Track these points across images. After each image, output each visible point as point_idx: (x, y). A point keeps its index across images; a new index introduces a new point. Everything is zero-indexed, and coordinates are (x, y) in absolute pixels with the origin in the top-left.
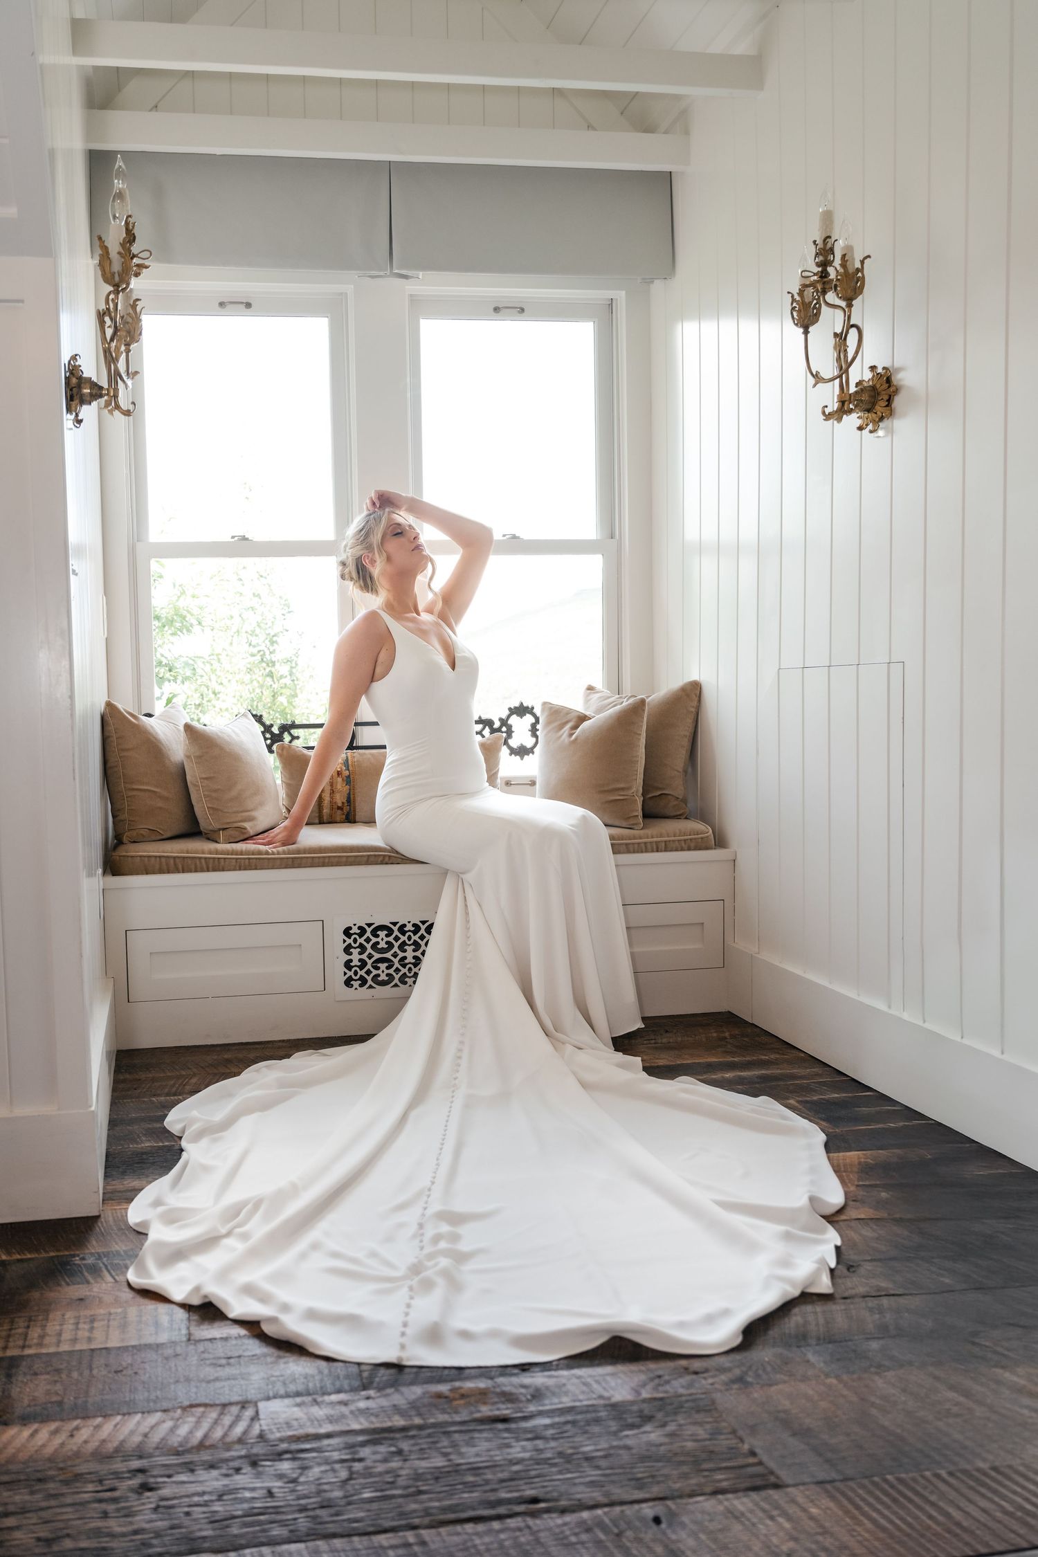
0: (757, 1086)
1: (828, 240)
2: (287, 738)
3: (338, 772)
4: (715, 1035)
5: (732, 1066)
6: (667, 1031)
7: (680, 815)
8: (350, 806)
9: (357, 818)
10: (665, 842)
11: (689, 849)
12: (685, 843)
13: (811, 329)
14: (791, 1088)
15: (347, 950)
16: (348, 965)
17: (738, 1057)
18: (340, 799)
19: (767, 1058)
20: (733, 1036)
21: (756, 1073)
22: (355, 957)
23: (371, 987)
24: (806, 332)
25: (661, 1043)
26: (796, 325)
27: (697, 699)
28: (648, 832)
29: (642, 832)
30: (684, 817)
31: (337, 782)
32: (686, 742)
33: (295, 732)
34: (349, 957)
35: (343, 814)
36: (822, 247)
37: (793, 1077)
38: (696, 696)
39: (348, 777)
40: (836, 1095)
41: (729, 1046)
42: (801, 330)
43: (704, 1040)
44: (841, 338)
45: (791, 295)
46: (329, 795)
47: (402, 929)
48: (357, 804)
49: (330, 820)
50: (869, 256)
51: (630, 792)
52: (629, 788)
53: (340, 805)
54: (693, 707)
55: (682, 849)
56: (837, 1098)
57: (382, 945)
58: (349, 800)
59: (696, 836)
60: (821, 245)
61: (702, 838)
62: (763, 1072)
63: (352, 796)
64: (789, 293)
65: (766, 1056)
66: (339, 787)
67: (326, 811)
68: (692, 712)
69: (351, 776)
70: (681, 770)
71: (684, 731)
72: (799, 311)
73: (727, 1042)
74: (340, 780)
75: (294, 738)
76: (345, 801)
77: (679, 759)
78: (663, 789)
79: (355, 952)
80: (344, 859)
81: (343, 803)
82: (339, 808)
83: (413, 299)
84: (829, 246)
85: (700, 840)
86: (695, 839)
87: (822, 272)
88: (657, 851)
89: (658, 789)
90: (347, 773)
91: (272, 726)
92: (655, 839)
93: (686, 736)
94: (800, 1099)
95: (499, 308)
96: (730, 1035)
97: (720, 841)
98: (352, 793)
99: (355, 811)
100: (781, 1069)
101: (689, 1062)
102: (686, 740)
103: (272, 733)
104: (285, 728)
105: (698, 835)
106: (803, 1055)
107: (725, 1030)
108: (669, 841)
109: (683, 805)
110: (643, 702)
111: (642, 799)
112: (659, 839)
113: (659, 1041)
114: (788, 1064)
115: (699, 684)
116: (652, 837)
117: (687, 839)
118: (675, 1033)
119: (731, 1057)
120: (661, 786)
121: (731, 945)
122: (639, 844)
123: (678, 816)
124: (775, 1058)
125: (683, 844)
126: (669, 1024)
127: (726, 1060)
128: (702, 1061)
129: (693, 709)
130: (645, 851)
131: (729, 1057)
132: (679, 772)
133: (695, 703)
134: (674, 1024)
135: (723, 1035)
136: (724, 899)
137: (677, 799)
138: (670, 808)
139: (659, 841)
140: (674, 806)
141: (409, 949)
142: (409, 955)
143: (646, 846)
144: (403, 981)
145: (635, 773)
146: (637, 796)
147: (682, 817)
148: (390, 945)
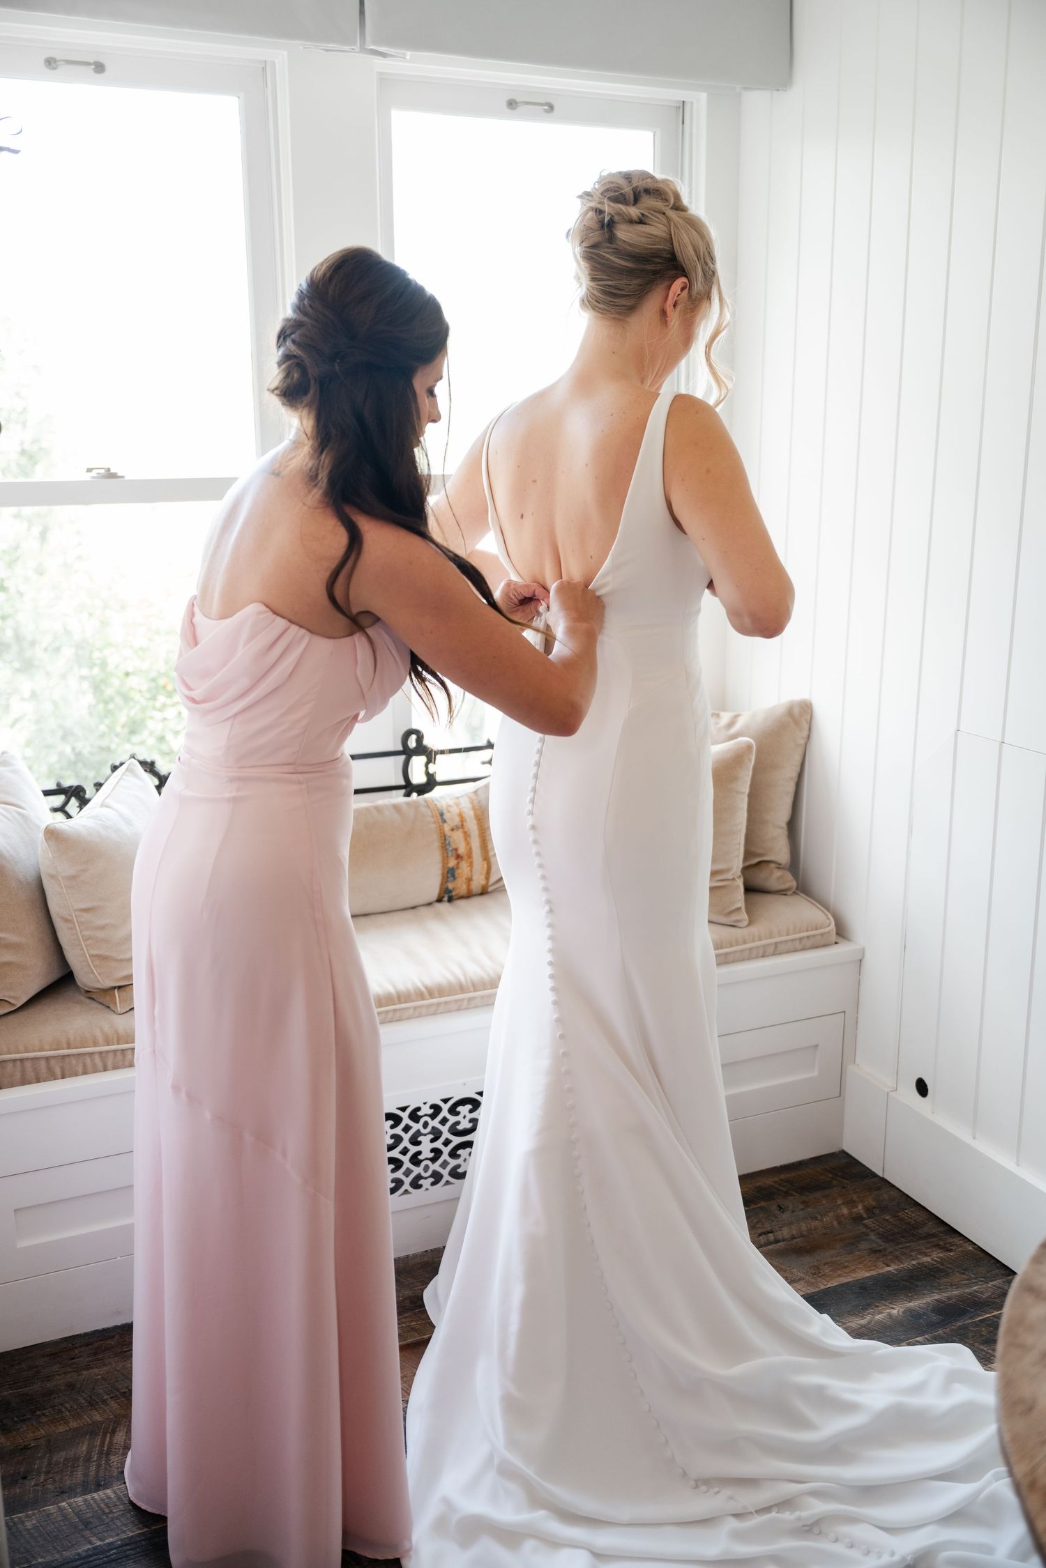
4: (845, 1211)
5: (892, 1288)
6: (781, 1210)
7: (786, 890)
11: (804, 949)
12: (800, 943)
17: (892, 1261)
20: (869, 1210)
25: (783, 1241)
27: (807, 726)
29: (746, 931)
30: (791, 892)
32: (790, 785)
38: (807, 723)
41: (872, 1236)
43: (835, 1223)
51: (729, 876)
52: (728, 870)
54: (803, 736)
55: (795, 951)
59: (814, 932)
61: (822, 935)
68: (800, 743)
70: (783, 824)
71: (790, 770)
73: (866, 1226)
77: (781, 814)
78: (764, 854)
83: (385, 82)
85: (819, 937)
86: (814, 936)
88: (763, 956)
89: (758, 855)
92: (764, 942)
95: (516, 103)
96: (865, 1210)
97: (841, 932)
101: (834, 1283)
102: (791, 780)
105: (816, 929)
106: (971, 1248)
107: (855, 1197)
108: (781, 942)
109: (789, 876)
110: (749, 747)
111: (742, 879)
112: (769, 941)
113: (779, 1235)
114: (963, 1274)
115: (811, 704)
116: (760, 939)
117: (804, 938)
118: (793, 1211)
119: (884, 1263)
120: (759, 851)
121: (850, 1068)
122: (742, 951)
123: (782, 892)
124: (942, 1261)
125: (797, 945)
126: (778, 1190)
127: (880, 1271)
128: (850, 1280)
129: (802, 742)
130: (749, 959)
131: (880, 1264)
132: (782, 828)
133: (805, 733)
134: (784, 1189)
135: (856, 1210)
136: (844, 1012)
137: (779, 866)
138: (773, 880)
139: (768, 944)
140: (778, 878)
141: (425, 1140)
142: (426, 1148)
143: (750, 953)
144: (416, 1184)
145: (738, 846)
146: (739, 877)
147: (788, 893)
148: (398, 1139)
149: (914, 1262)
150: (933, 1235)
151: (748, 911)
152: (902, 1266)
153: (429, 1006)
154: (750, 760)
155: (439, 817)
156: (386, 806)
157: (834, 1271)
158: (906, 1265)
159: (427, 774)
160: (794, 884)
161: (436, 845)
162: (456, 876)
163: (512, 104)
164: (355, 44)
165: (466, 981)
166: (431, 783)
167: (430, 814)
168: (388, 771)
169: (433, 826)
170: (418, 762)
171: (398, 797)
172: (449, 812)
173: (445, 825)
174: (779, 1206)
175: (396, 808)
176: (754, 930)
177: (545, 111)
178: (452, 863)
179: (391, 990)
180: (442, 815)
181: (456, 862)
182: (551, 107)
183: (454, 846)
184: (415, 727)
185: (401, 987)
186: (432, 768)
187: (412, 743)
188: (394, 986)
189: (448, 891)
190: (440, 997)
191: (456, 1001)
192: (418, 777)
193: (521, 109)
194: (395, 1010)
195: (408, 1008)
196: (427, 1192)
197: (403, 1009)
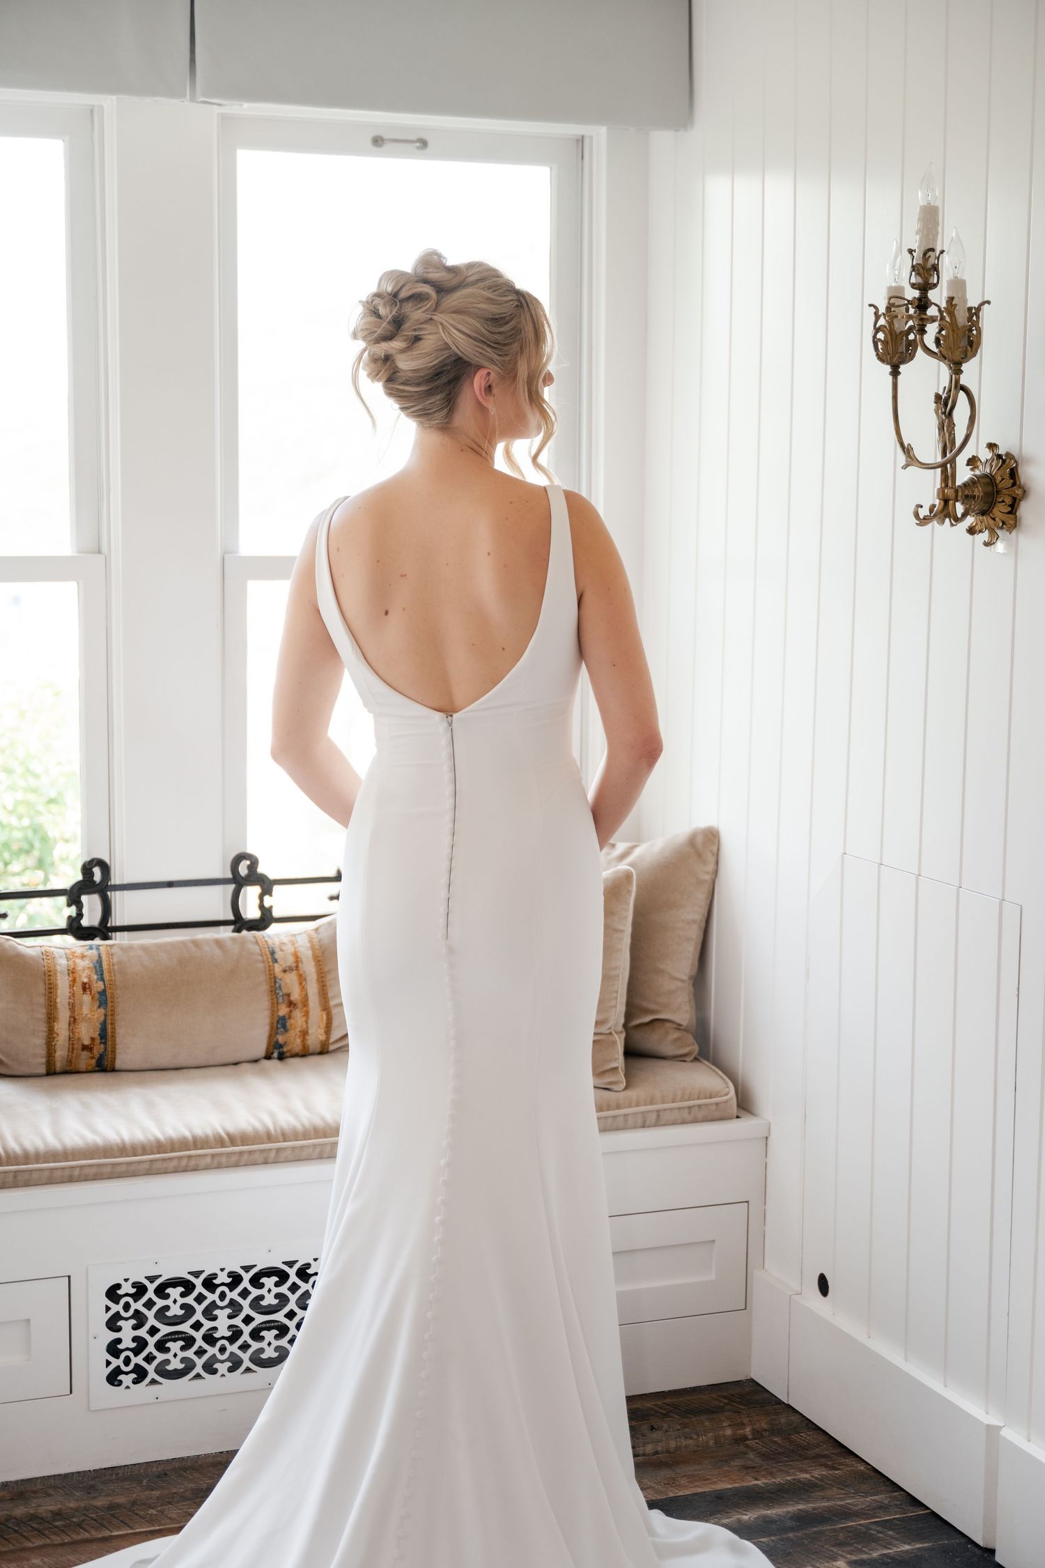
0: (791, 1535)
1: (930, 253)
3: (84, 985)
4: (729, 1432)
5: (752, 1497)
6: (652, 1428)
7: (685, 1055)
8: (105, 1043)
9: (118, 1065)
10: (658, 1111)
11: (695, 1121)
12: (690, 1113)
13: (902, 368)
14: (841, 1536)
15: (114, 1323)
16: (113, 1348)
17: (763, 1476)
18: (86, 1032)
19: (808, 1476)
20: (757, 1434)
21: (790, 1509)
22: (127, 1334)
23: (155, 1382)
24: (895, 373)
25: (643, 1455)
26: (881, 358)
27: (712, 857)
29: (621, 1095)
30: (692, 1057)
31: (81, 1005)
32: (694, 933)
34: (116, 1335)
35: (93, 1060)
36: (921, 261)
37: (846, 1514)
38: (711, 852)
39: (103, 993)
40: (907, 1547)
41: (751, 1455)
42: (888, 368)
43: (711, 1442)
44: (945, 405)
45: (873, 310)
46: (67, 1026)
47: (209, 1284)
48: (118, 1040)
49: (69, 1068)
50: (988, 302)
51: (604, 1028)
53: (87, 1042)
54: (709, 869)
55: (684, 1122)
56: (907, 1552)
57: (175, 1311)
58: (103, 1035)
59: (708, 1101)
60: (918, 260)
61: (717, 1104)
62: (801, 1507)
63: (109, 1027)
64: (870, 305)
65: (806, 1472)
66: (85, 1010)
67: (61, 1053)
68: (705, 881)
69: (108, 992)
70: (685, 978)
71: (692, 911)
72: (885, 343)
73: (747, 1446)
74: (87, 998)
76: (96, 1035)
77: (681, 965)
78: (657, 1012)
79: (127, 1325)
80: (108, 1169)
81: (93, 1039)
82: (85, 1048)
84: (932, 261)
85: (714, 1107)
86: (706, 1105)
87: (920, 299)
88: (643, 1126)
89: (648, 1011)
90: (100, 986)
92: (642, 1108)
94: (854, 1558)
95: (382, 141)
96: (754, 1431)
97: (745, 1107)
98: (109, 1021)
99: (114, 1051)
100: (829, 1499)
101: (687, 1492)
105: (711, 1098)
106: (862, 1468)
107: (746, 1421)
108: (665, 1110)
109: (690, 1038)
110: (628, 876)
111: (623, 1036)
112: (647, 1108)
114: (842, 1489)
115: (718, 833)
116: (638, 1105)
117: (694, 1106)
118: (667, 1431)
119: (753, 1478)
120: (653, 1007)
121: (756, 1274)
122: (615, 1117)
123: (681, 1058)
124: (822, 1479)
125: (685, 1114)
126: (656, 1411)
127: (745, 1484)
128: (707, 1490)
129: (708, 877)
130: (624, 1128)
131: (750, 1478)
132: (683, 981)
133: (711, 867)
134: (664, 1412)
135: (742, 1431)
136: (747, 1202)
137: (678, 1027)
138: (665, 1042)
139: (648, 1112)
140: (675, 1040)
141: (222, 1315)
142: (222, 1324)
143: (626, 1121)
144: (210, 1368)
145: (615, 995)
146: (617, 1033)
147: (687, 1059)
148: (189, 1310)
149: (789, 1478)
150: (824, 1456)
151: (627, 1075)
152: (774, 1480)
153: (229, 1155)
154: (629, 892)
155: (269, 956)
156: (206, 941)
157: (691, 1482)
158: (778, 1480)
159: (261, 906)
160: (696, 1048)
161: (264, 987)
162: (288, 1027)
163: (378, 141)
164: (184, 93)
165: (275, 1130)
166: (266, 918)
167: (258, 951)
168: (214, 903)
169: (261, 965)
170: (251, 893)
171: (226, 933)
172: (281, 950)
173: (276, 965)
174: (652, 1427)
175: (218, 943)
176: (632, 1094)
177: (418, 148)
178: (283, 1011)
179: (188, 1134)
180: (273, 953)
181: (288, 1009)
182: (424, 144)
183: (285, 991)
184: (250, 851)
185: (199, 1132)
186: (268, 901)
187: (243, 869)
188: (191, 1132)
189: (279, 1046)
190: (242, 1145)
191: (262, 1151)
192: (251, 911)
193: (387, 147)
194: (189, 1157)
195: (205, 1155)
196: (223, 1378)
197: (199, 1156)
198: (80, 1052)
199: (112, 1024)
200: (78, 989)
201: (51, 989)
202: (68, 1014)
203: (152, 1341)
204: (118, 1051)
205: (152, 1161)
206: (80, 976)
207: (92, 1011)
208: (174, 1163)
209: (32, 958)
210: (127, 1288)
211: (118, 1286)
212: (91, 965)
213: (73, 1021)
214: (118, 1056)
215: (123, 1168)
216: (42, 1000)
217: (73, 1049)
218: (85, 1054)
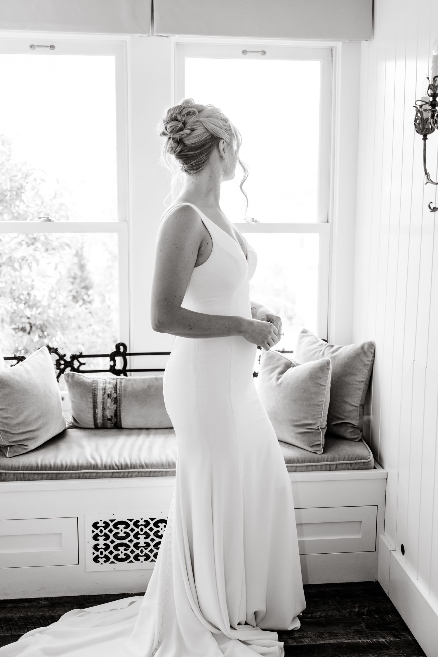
1: (437, 78)
2: (76, 364)
3: (108, 394)
4: (357, 610)
8: (117, 418)
9: (123, 426)
10: (336, 464)
11: (354, 469)
12: (351, 466)
15: (96, 538)
16: (96, 548)
17: (364, 638)
18: (109, 414)
19: (384, 640)
20: (369, 613)
22: (101, 542)
23: (112, 562)
24: (425, 139)
26: (418, 131)
27: (372, 356)
28: (325, 456)
29: (320, 456)
30: (358, 440)
31: (107, 402)
32: (363, 386)
33: (82, 360)
34: (96, 542)
35: (112, 423)
36: (432, 83)
38: (372, 353)
39: (116, 398)
41: (362, 624)
42: (422, 137)
43: (347, 615)
45: (415, 109)
46: (101, 411)
47: (136, 524)
48: (122, 417)
49: (103, 427)
51: (315, 427)
52: (315, 425)
53: (109, 417)
54: (369, 361)
55: (348, 469)
57: (122, 534)
58: (116, 415)
59: (359, 461)
60: (431, 82)
61: (364, 463)
63: (118, 412)
65: (384, 637)
66: (108, 405)
67: (99, 421)
68: (369, 364)
69: (118, 398)
70: (358, 405)
71: (361, 377)
72: (420, 123)
73: (363, 619)
74: (109, 400)
75: (81, 364)
76: (113, 415)
77: (356, 400)
78: (344, 419)
79: (101, 539)
80: (94, 475)
81: (111, 416)
82: (109, 419)
83: (178, 45)
84: (437, 82)
85: (362, 464)
86: (359, 463)
87: (433, 102)
88: (330, 470)
89: (339, 419)
90: (115, 395)
91: (65, 355)
92: (329, 463)
93: (363, 382)
95: (246, 51)
98: (118, 410)
99: (120, 421)
102: (363, 384)
103: (65, 361)
104: (74, 357)
105: (361, 460)
106: (410, 639)
107: (366, 604)
108: (340, 464)
109: (359, 432)
110: (328, 363)
111: (325, 430)
112: (332, 463)
113: (314, 615)
114: (397, 650)
115: (374, 344)
116: (327, 461)
117: (353, 463)
118: (330, 605)
119: (359, 638)
120: (342, 417)
121: (380, 537)
122: (316, 466)
123: (353, 440)
124: (390, 643)
125: (349, 466)
127: (354, 641)
128: (335, 642)
130: (321, 470)
131: (357, 638)
132: (356, 407)
133: (371, 359)
134: (333, 594)
135: (363, 610)
136: (377, 506)
137: (353, 426)
138: (348, 433)
139: (332, 464)
140: (351, 432)
141: (142, 537)
142: (142, 541)
143: (322, 467)
144: (136, 558)
145: (321, 413)
146: (321, 429)
147: (356, 440)
148: (127, 535)
149: (375, 640)
150: (395, 629)
151: (325, 447)
152: (367, 640)
153: (145, 472)
154: (328, 369)
157: (330, 636)
158: (370, 641)
160: (360, 436)
164: (149, 33)
174: (324, 602)
177: (262, 54)
182: (265, 53)
193: (249, 54)
194: (129, 472)
195: (135, 472)
196: (142, 563)
197: (133, 472)
198: (107, 421)
199: (119, 411)
200: (106, 396)
201: (95, 396)
202: (101, 406)
203: (112, 546)
204: (122, 421)
205: (113, 473)
206: (107, 391)
207: (111, 405)
208: (122, 474)
209: (89, 383)
210: (101, 524)
211: (98, 523)
212: (113, 387)
213: (104, 409)
214: (122, 423)
215: (101, 475)
216: (91, 400)
217: (104, 420)
218: (109, 422)
